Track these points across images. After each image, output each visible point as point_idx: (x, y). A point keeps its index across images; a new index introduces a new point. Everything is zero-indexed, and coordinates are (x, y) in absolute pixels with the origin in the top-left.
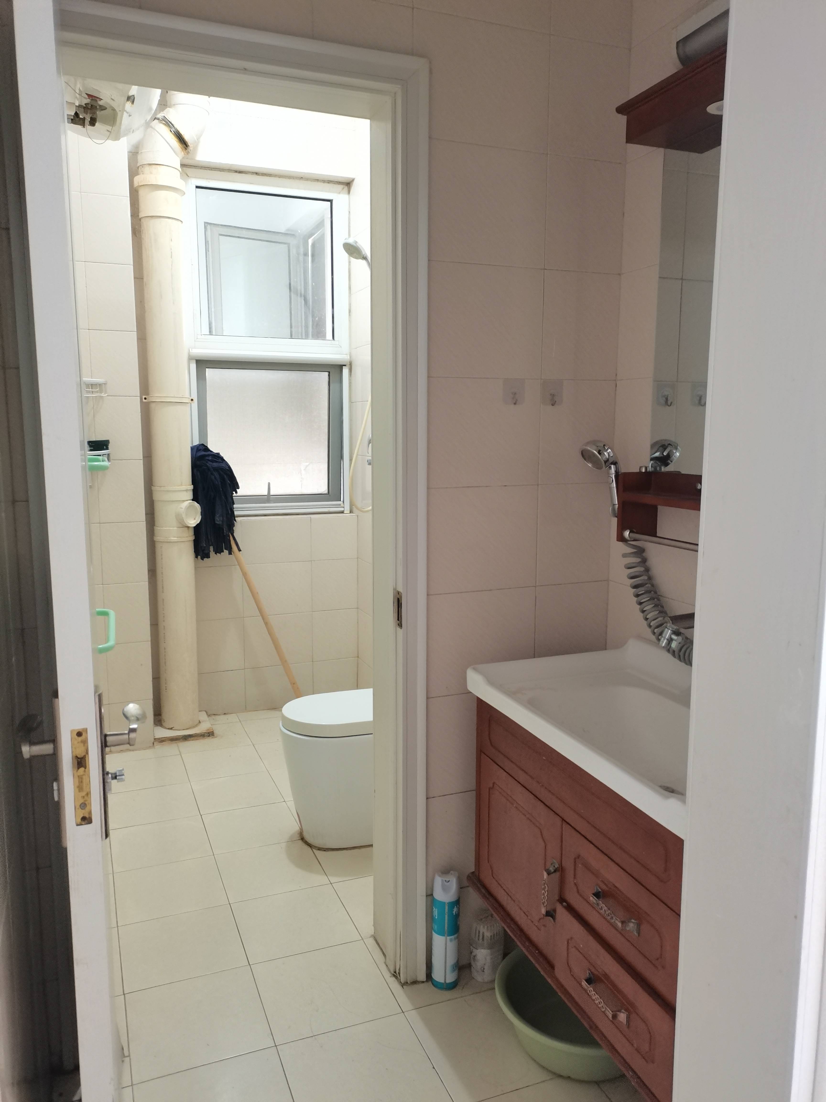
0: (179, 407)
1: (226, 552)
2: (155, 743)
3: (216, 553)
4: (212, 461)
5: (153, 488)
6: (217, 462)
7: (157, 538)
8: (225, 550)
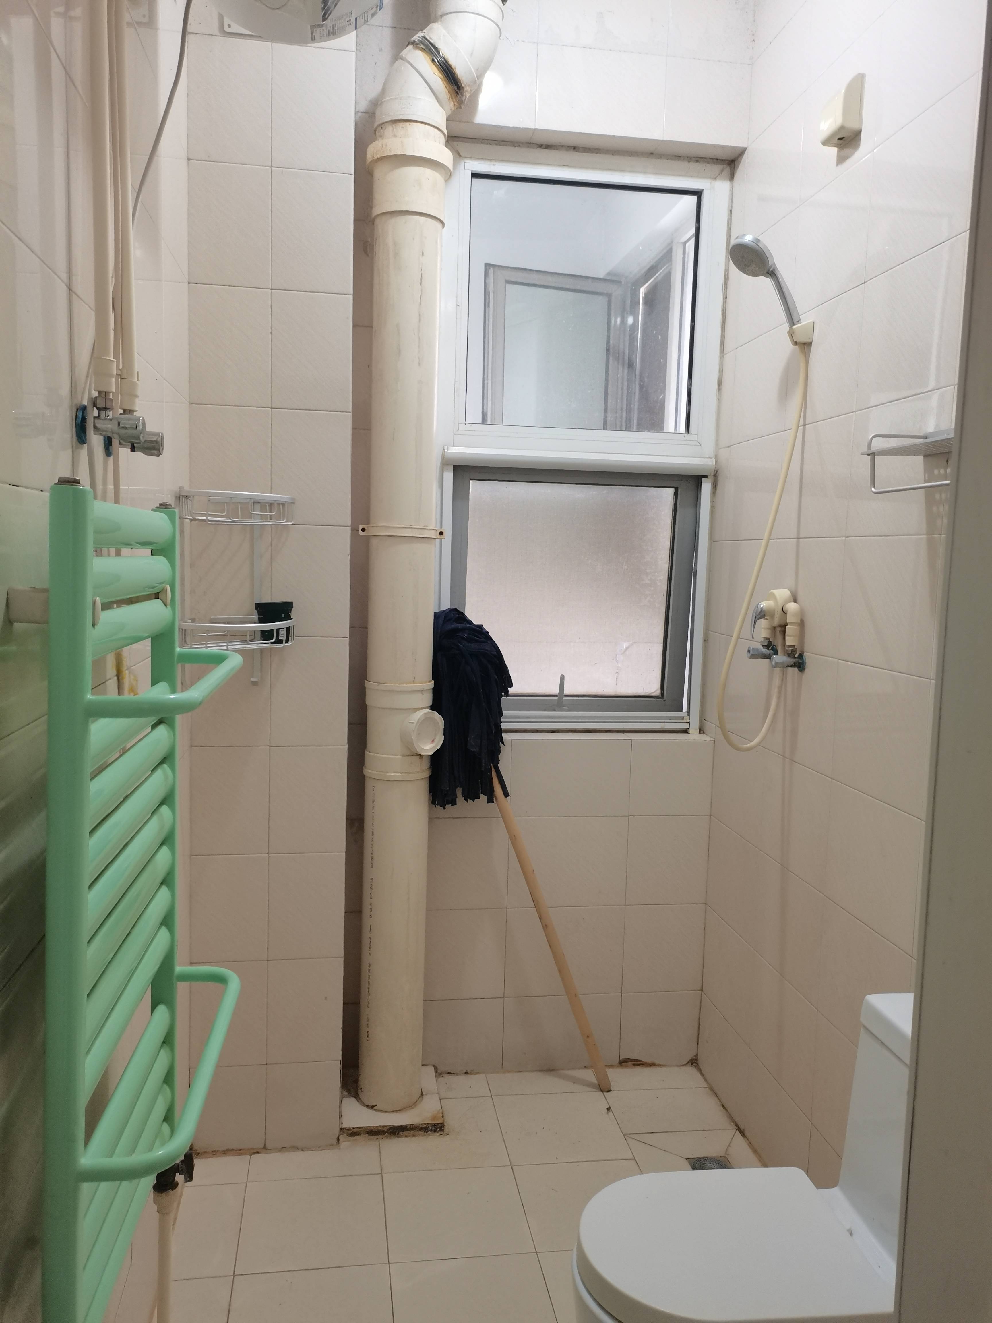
0: (420, 547)
1: (483, 798)
2: (340, 1136)
3: (466, 800)
4: (469, 640)
5: (367, 684)
6: (477, 641)
7: (369, 771)
8: (481, 795)
